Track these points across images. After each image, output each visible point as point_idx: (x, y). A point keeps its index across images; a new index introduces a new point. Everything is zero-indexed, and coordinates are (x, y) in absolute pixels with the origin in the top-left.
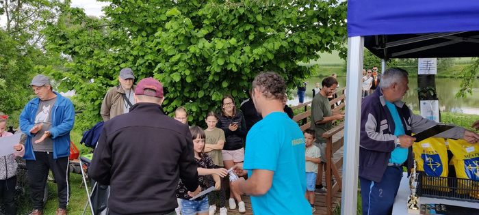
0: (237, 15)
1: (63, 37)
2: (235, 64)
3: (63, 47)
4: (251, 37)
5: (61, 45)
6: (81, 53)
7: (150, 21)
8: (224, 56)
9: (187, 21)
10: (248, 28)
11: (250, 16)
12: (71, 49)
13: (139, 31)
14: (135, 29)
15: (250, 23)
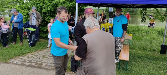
8: (62, 4)
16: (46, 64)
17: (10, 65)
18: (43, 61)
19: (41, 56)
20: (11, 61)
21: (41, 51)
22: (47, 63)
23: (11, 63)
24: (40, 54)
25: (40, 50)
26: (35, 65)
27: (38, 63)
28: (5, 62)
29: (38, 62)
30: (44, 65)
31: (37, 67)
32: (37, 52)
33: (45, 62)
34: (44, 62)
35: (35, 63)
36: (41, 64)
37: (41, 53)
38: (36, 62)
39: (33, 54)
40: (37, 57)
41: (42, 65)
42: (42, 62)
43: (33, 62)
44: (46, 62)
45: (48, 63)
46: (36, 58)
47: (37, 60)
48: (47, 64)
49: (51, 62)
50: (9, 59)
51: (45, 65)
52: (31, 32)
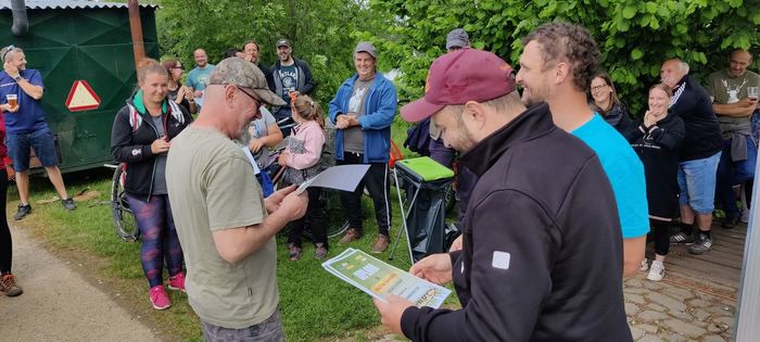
2: (657, 16)
52: (418, 186)
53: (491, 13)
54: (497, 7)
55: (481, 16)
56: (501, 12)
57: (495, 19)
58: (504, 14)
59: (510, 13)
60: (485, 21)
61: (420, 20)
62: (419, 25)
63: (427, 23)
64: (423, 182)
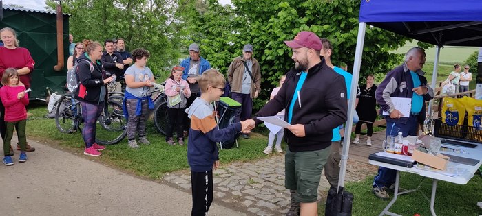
0: (332, 8)
1: (202, 20)
3: (201, 28)
4: (342, 25)
5: (199, 26)
6: (214, 32)
7: (266, 10)
9: (294, 11)
10: (340, 18)
11: (342, 8)
12: (206, 29)
13: (257, 17)
14: (254, 16)
15: (342, 14)
16: (252, 200)
17: (162, 186)
18: (246, 192)
19: (244, 176)
20: (169, 177)
21: (246, 164)
22: (256, 198)
23: (165, 182)
24: (242, 170)
25: (245, 161)
26: (224, 197)
27: (233, 193)
28: (153, 179)
29: (233, 190)
30: (247, 203)
31: (228, 203)
32: (235, 164)
33: (251, 195)
34: (248, 195)
35: (224, 192)
36: (240, 199)
37: (245, 168)
38: (227, 190)
39: (223, 169)
40: (234, 177)
41: (243, 203)
42: (242, 193)
43: (220, 188)
44: (254, 196)
45: (259, 199)
46: (230, 179)
47: (231, 185)
48: (256, 202)
49: (268, 197)
50: (164, 173)
51: (251, 203)
52: (226, 108)
53: (253, 38)
54: (257, 35)
55: (249, 38)
56: (258, 37)
57: (256, 40)
58: (260, 38)
59: (263, 38)
60: (251, 41)
61: (217, 37)
62: (218, 39)
63: (222, 39)
64: (229, 106)
